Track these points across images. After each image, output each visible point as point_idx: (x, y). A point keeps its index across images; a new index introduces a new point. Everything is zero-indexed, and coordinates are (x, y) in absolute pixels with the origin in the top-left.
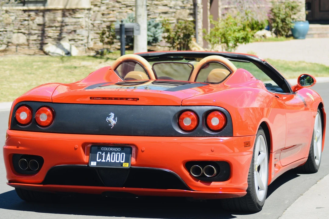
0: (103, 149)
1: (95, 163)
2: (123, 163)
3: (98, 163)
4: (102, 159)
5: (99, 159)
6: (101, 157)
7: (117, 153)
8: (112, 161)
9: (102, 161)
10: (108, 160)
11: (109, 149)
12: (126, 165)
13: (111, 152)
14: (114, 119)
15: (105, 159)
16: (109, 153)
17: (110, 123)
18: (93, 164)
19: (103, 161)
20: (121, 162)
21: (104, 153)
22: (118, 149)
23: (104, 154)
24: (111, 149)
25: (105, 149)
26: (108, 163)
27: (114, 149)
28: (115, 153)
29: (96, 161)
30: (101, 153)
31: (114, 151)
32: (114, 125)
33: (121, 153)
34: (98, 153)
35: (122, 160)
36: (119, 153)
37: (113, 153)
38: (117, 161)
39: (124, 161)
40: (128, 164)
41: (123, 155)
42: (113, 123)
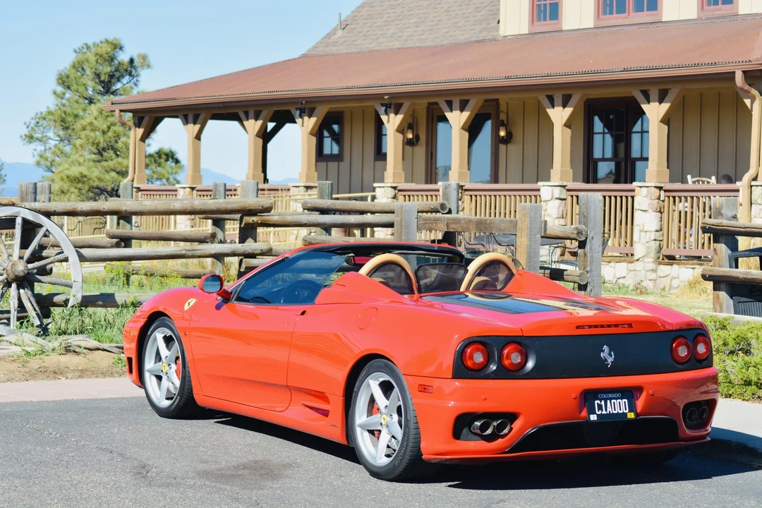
0: (601, 396)
1: (595, 415)
2: (627, 413)
3: (598, 415)
4: (602, 411)
5: (598, 411)
6: (600, 407)
7: (618, 400)
8: (614, 412)
10: (609, 411)
11: (608, 396)
12: (631, 416)
13: (611, 399)
14: (610, 355)
15: (606, 410)
16: (608, 401)
17: (606, 360)
18: (593, 418)
19: (604, 412)
20: (625, 411)
21: (603, 401)
22: (618, 395)
23: (603, 403)
24: (610, 396)
25: (603, 396)
26: (610, 415)
27: (614, 396)
28: (615, 401)
29: (596, 413)
30: (599, 402)
31: (614, 398)
32: (612, 362)
33: (622, 399)
34: (596, 402)
35: (626, 409)
36: (620, 400)
37: (613, 401)
38: (620, 412)
39: (627, 411)
40: (633, 414)
41: (625, 402)
42: (610, 360)
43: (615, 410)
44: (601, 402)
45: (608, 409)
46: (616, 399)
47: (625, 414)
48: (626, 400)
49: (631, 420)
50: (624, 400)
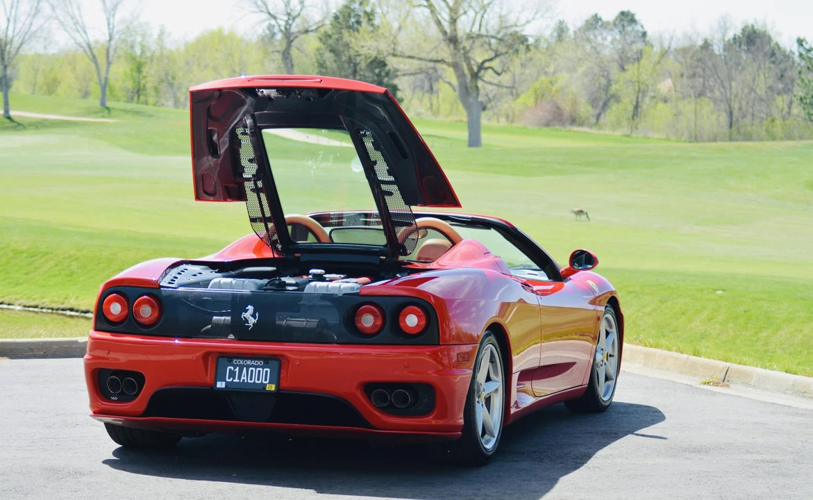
0: (236, 362)
1: (224, 383)
2: (266, 384)
3: (227, 383)
4: (234, 378)
5: (229, 378)
6: (232, 374)
7: (258, 369)
8: (249, 381)
9: (234, 381)
10: (244, 380)
11: (246, 362)
12: (271, 388)
13: (248, 366)
14: (253, 316)
15: (239, 378)
16: (245, 369)
17: (247, 321)
18: (221, 385)
19: (236, 380)
20: (264, 382)
21: (238, 368)
22: (259, 363)
23: (237, 370)
24: (249, 362)
25: (239, 362)
26: (243, 384)
27: (253, 363)
28: (254, 369)
29: (225, 380)
30: (232, 368)
31: (253, 366)
32: (253, 325)
33: (263, 367)
35: (266, 380)
36: (261, 369)
37: (251, 369)
38: (257, 382)
39: (267, 382)
40: (274, 386)
41: (267, 372)
42: (252, 321)
43: (251, 379)
44: (235, 369)
45: (242, 378)
46: (256, 367)
47: (263, 385)
48: (269, 370)
49: (270, 393)
50: (265, 370)
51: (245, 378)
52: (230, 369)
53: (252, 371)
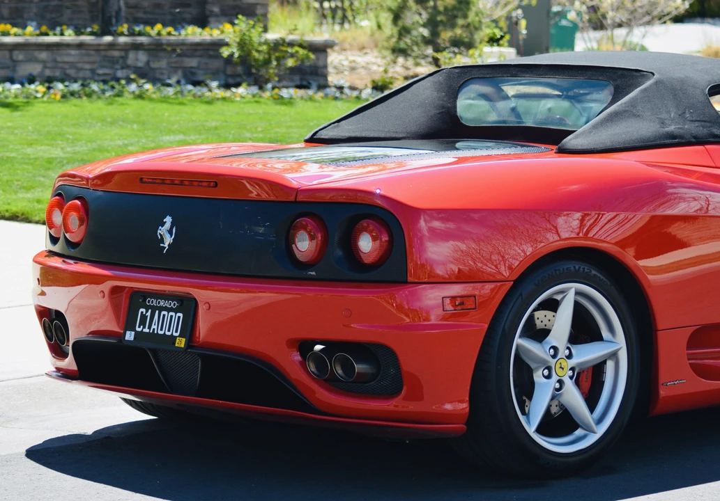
0: (149, 302)
1: (133, 333)
2: (176, 337)
3: (137, 335)
4: (144, 327)
5: (139, 327)
6: (143, 320)
7: (171, 313)
8: (160, 332)
9: (144, 330)
10: (154, 329)
11: (159, 302)
12: (181, 344)
13: (161, 309)
14: (170, 232)
15: (149, 328)
16: (157, 312)
17: (162, 241)
18: (129, 336)
19: (146, 330)
20: (175, 334)
21: (150, 310)
22: (172, 304)
23: (149, 315)
24: (162, 303)
25: (152, 302)
26: (153, 336)
27: (167, 304)
28: (166, 313)
29: (134, 329)
30: (144, 311)
31: (166, 309)
32: (169, 245)
33: (176, 311)
34: (141, 310)
35: (176, 332)
36: (173, 314)
37: (163, 313)
38: (167, 333)
39: (177, 334)
40: (184, 340)
41: (179, 317)
42: (168, 240)
43: (161, 330)
44: (147, 312)
45: (153, 327)
46: (169, 310)
47: (173, 338)
48: (181, 315)
50: (178, 314)
51: (156, 327)
52: (142, 312)
53: (164, 315)
